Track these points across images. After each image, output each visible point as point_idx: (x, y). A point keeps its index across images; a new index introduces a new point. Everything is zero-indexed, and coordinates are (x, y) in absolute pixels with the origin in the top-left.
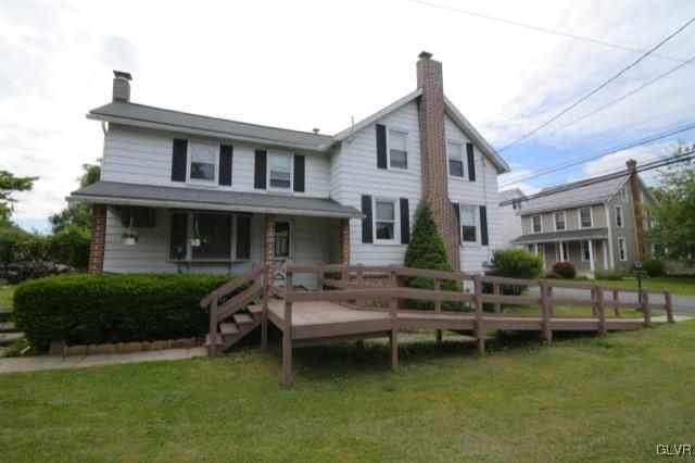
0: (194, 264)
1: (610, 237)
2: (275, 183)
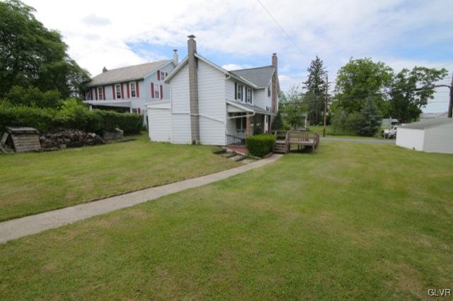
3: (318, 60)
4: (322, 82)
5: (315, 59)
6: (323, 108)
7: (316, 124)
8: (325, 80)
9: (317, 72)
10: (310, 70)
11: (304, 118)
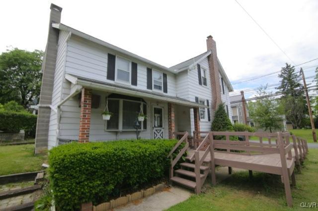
0: (123, 132)
1: (239, 120)
2: (156, 87)
3: (288, 66)
4: (299, 85)
5: (285, 66)
6: (306, 110)
7: (301, 128)
8: (302, 82)
9: (290, 76)
10: (281, 76)
11: (281, 120)
